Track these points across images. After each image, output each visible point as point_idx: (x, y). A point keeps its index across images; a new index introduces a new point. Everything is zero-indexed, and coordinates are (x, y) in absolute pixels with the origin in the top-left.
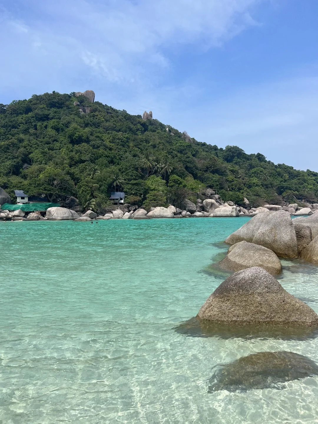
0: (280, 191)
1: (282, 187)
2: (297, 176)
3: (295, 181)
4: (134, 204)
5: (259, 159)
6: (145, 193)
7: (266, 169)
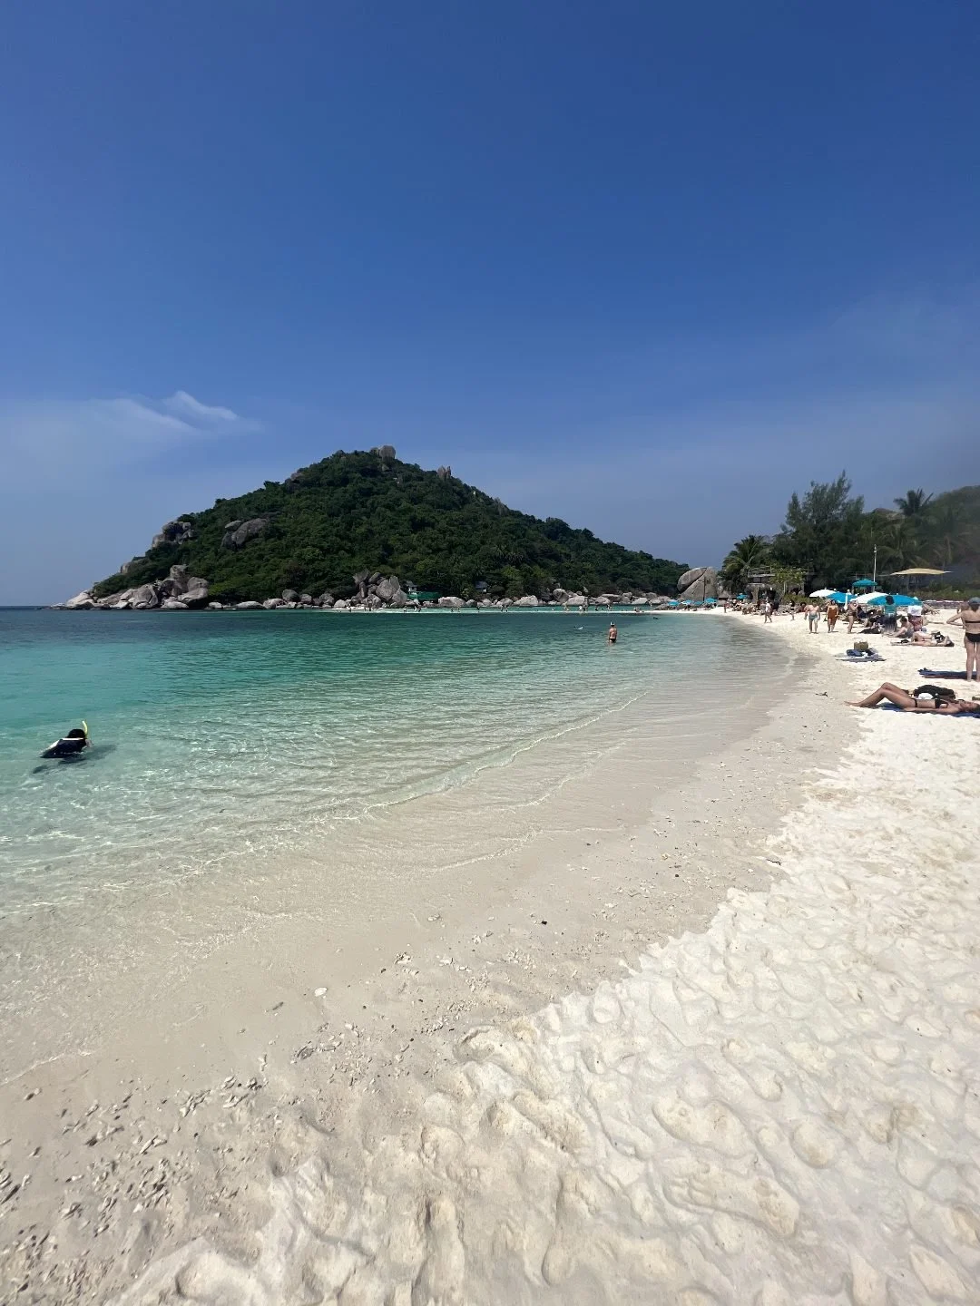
0: (614, 578)
1: (617, 574)
2: (630, 560)
3: (628, 566)
4: (495, 593)
5: (586, 535)
6: (505, 582)
7: (596, 550)
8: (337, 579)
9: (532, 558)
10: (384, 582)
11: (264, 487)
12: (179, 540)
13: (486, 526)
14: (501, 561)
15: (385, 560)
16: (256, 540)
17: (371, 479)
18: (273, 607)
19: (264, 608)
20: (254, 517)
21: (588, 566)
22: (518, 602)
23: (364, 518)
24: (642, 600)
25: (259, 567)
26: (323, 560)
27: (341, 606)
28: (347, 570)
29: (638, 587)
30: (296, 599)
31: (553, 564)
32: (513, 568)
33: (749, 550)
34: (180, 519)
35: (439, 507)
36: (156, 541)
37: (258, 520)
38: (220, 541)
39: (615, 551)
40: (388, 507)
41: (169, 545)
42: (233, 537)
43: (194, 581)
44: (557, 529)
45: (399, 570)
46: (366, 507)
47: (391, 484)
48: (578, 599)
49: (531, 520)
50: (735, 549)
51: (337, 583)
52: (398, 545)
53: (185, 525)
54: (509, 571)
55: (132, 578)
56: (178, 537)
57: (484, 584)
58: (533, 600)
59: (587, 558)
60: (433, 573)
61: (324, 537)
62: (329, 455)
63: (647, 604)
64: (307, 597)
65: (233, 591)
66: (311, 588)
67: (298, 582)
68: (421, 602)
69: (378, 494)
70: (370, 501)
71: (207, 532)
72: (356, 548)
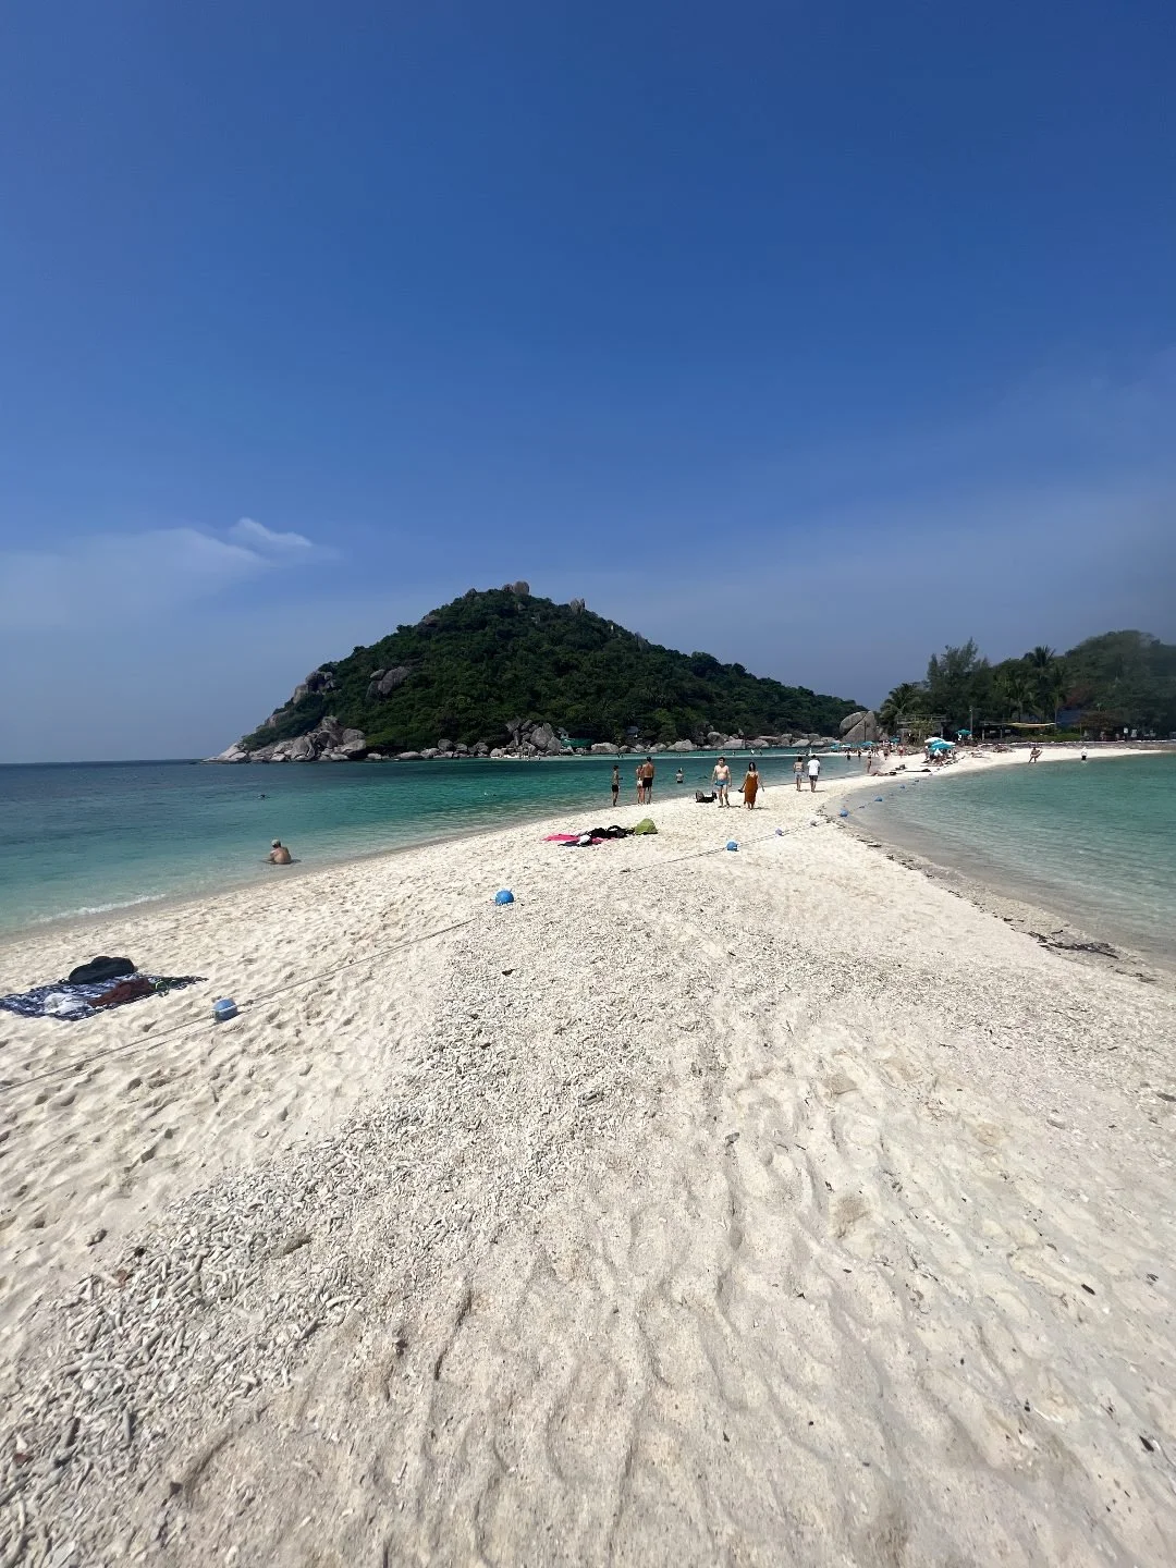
0: (772, 717)
1: (774, 714)
2: (788, 697)
3: (786, 704)
4: (647, 738)
5: (737, 670)
6: (657, 727)
7: (749, 687)
8: (491, 728)
9: (684, 699)
10: (538, 731)
11: (397, 632)
12: (321, 691)
13: (631, 666)
14: (652, 704)
15: (534, 706)
16: (402, 690)
17: (509, 620)
18: (431, 757)
19: (422, 759)
20: (396, 666)
21: (743, 705)
22: (671, 747)
23: (507, 662)
24: (803, 742)
25: (410, 717)
26: (474, 709)
27: (497, 754)
28: (500, 718)
29: (798, 728)
30: (452, 749)
31: (704, 704)
32: (664, 711)
33: (903, 698)
34: (321, 669)
35: (581, 647)
36: (299, 692)
37: (401, 669)
38: (365, 691)
39: (770, 688)
40: (529, 650)
41: (314, 696)
42: (379, 687)
43: (350, 733)
44: (705, 665)
45: (548, 716)
46: (507, 651)
47: (530, 625)
48: (735, 742)
49: (674, 655)
50: (890, 697)
51: (490, 731)
52: (544, 690)
53: (326, 675)
54: (660, 715)
55: (283, 731)
56: (321, 688)
57: (635, 729)
58: (687, 744)
59: (741, 697)
60: (585, 719)
61: (472, 684)
62: (462, 594)
63: (809, 746)
64: (463, 747)
65: (391, 742)
66: (466, 736)
67: (452, 731)
68: (574, 749)
69: (518, 636)
70: (511, 644)
71: (352, 682)
72: (505, 695)
